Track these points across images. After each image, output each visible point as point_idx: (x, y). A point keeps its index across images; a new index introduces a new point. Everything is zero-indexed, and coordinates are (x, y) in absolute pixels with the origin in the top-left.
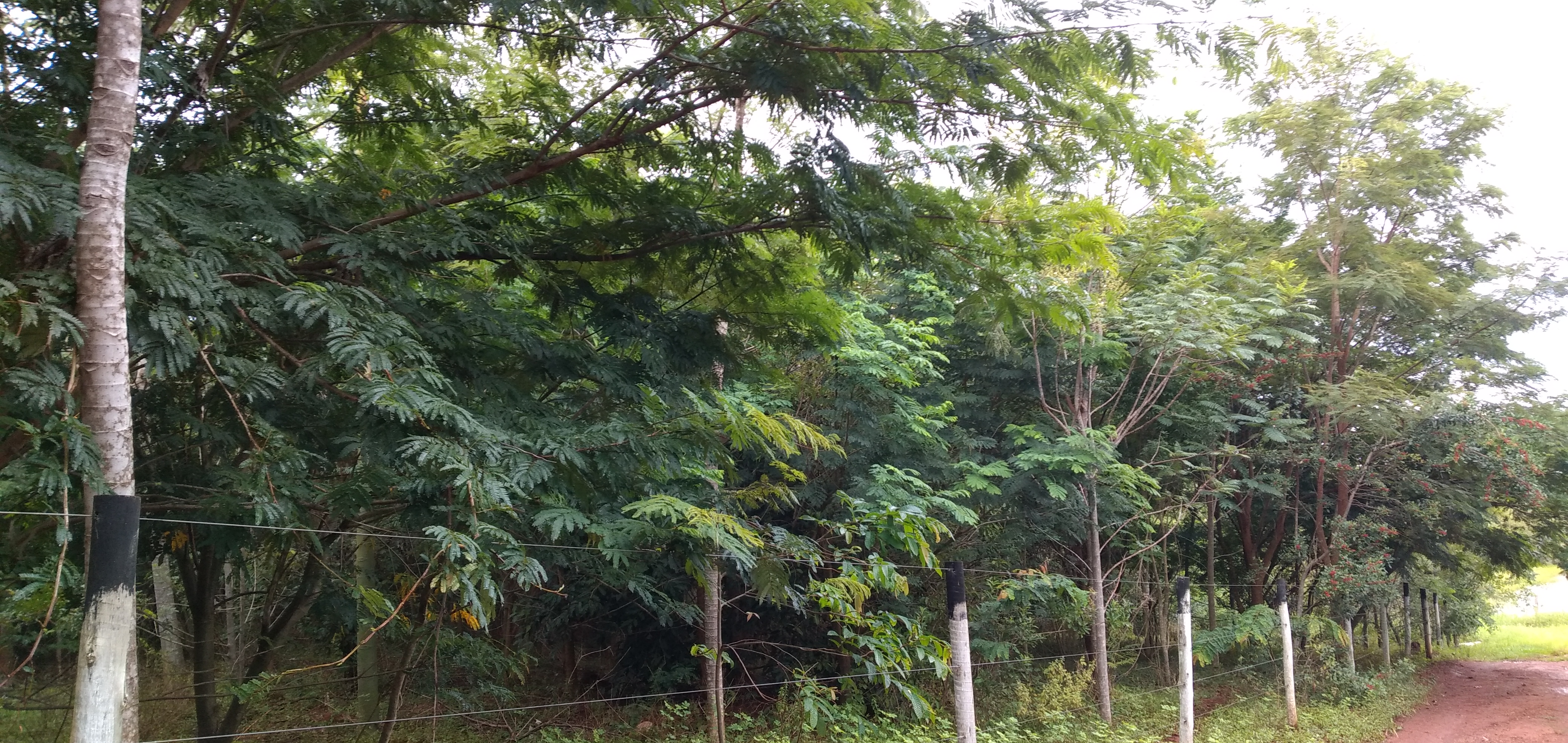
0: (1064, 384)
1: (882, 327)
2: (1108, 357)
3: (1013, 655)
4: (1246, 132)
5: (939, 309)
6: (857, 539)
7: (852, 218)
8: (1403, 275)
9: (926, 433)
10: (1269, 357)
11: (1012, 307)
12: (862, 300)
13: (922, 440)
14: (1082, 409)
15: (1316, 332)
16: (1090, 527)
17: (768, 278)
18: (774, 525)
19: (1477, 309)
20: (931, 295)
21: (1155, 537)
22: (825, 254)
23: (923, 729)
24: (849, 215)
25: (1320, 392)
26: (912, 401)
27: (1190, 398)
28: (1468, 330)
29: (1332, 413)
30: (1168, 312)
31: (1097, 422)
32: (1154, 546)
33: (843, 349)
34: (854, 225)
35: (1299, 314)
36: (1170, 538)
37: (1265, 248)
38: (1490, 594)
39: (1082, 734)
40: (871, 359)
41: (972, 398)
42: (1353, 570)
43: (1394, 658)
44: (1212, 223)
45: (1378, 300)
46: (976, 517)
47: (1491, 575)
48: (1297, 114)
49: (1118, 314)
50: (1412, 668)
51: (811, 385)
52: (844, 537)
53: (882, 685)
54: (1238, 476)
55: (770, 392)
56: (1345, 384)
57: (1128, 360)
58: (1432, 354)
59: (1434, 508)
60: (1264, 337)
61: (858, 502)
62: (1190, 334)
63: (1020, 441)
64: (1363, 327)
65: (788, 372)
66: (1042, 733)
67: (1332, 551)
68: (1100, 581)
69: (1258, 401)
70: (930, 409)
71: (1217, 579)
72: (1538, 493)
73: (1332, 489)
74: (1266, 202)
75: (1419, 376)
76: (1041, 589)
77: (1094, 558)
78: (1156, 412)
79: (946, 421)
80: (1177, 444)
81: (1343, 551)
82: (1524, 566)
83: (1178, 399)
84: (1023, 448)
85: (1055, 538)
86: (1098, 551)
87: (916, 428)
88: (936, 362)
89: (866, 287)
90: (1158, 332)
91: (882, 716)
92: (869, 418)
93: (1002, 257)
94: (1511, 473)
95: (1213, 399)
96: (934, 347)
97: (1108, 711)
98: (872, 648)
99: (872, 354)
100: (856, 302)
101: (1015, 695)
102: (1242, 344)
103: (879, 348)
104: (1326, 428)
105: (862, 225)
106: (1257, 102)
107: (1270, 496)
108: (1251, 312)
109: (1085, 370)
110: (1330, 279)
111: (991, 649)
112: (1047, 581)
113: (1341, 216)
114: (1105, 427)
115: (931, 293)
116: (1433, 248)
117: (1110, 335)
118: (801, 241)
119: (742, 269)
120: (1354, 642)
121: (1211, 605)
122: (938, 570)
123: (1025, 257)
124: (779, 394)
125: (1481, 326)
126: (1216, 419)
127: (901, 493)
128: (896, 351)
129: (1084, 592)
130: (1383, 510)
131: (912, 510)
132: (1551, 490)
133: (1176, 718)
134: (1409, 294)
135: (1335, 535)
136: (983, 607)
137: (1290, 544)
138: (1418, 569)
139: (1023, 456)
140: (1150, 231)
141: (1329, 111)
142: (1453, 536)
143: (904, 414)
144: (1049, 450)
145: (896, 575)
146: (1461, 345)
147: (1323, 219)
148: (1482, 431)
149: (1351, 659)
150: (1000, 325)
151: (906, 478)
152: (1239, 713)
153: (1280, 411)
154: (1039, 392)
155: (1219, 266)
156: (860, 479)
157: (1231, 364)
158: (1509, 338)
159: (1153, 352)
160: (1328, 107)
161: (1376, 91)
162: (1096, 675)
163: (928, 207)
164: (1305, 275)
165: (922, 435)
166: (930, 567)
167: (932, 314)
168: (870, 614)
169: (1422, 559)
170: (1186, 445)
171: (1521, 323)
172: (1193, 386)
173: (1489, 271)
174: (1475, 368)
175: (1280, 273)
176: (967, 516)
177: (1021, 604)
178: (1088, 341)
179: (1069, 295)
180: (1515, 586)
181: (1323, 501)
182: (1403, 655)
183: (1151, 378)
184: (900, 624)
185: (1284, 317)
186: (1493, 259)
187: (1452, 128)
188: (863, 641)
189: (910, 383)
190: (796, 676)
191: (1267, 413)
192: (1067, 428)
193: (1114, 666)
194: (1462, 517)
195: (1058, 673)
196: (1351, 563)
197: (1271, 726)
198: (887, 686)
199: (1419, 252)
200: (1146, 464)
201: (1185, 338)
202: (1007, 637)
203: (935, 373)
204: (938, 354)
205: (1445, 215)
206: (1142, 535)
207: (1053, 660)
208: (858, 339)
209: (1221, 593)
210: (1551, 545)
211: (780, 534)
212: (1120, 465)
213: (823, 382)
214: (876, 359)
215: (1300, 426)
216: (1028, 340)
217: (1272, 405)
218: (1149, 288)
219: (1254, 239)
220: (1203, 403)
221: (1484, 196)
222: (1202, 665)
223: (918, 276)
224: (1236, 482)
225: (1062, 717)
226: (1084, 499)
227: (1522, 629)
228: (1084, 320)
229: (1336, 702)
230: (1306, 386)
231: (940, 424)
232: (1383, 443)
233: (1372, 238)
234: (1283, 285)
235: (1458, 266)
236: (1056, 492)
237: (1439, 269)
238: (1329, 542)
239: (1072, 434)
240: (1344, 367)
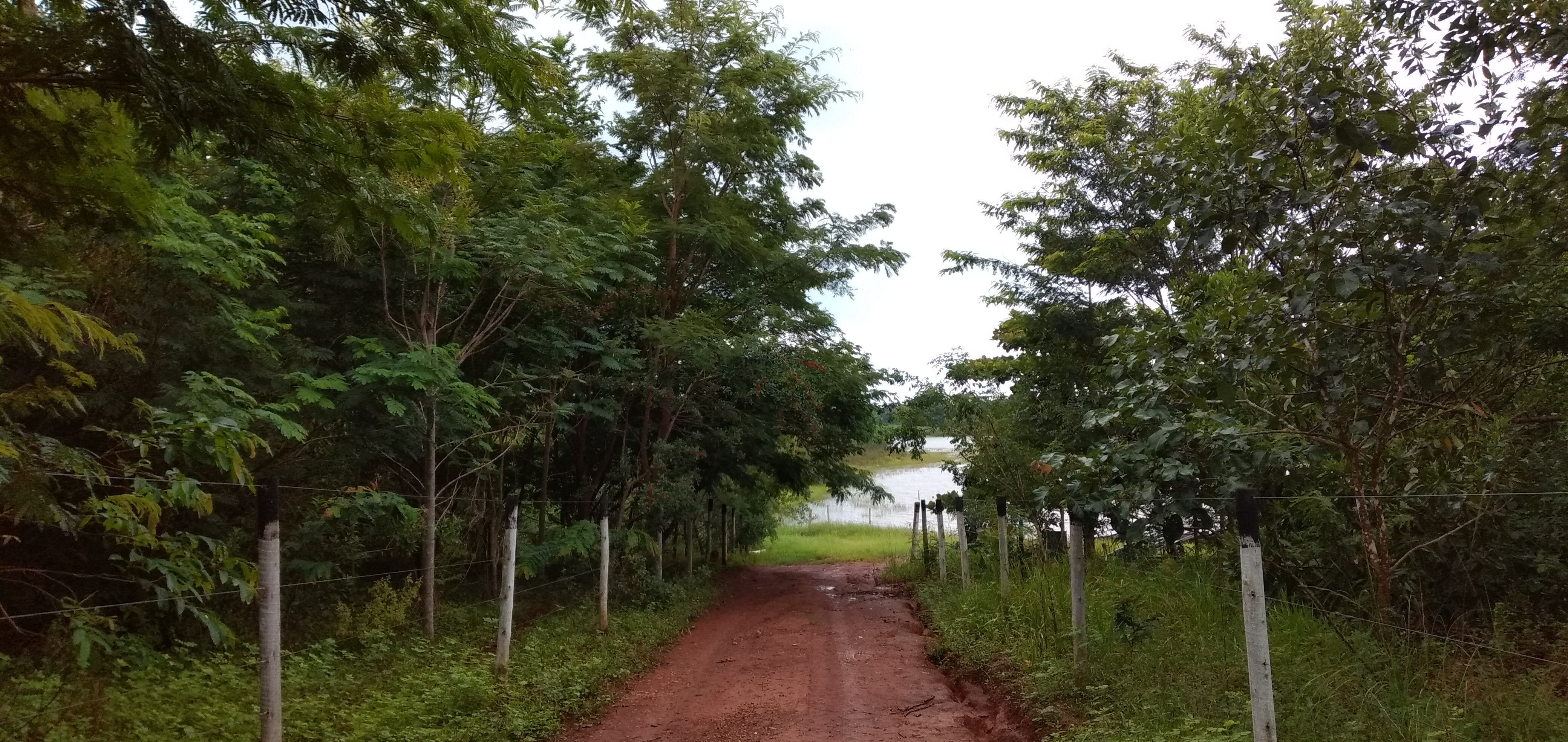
0: (411, 298)
1: (208, 218)
2: (458, 274)
3: (335, 574)
4: (609, 71)
5: (278, 205)
6: (155, 453)
7: (170, 88)
8: (730, 228)
9: (253, 340)
10: (611, 290)
11: (354, 212)
12: (187, 185)
13: (248, 347)
14: (428, 327)
15: (655, 271)
16: (427, 445)
17: (58, 142)
18: (42, 434)
19: (785, 264)
20: (271, 189)
21: (492, 456)
22: (136, 125)
23: (226, 657)
24: (166, 83)
25: (654, 326)
26: (239, 304)
27: (536, 323)
28: (776, 282)
29: (663, 346)
30: (519, 237)
31: (442, 341)
32: (490, 464)
33: (157, 238)
34: (171, 97)
35: (639, 253)
36: (508, 457)
37: (617, 186)
38: (776, 509)
39: (402, 650)
40: (192, 252)
41: (310, 306)
42: (667, 487)
43: (696, 564)
44: (570, 154)
45: (708, 247)
46: (306, 433)
47: (778, 493)
48: (655, 62)
49: (468, 231)
50: (708, 573)
51: (115, 275)
52: (138, 450)
53: (175, 613)
54: (576, 400)
55: (59, 279)
56: (676, 321)
57: (478, 280)
58: (747, 300)
59: (738, 434)
60: (607, 271)
61: (159, 412)
62: (539, 260)
63: (360, 354)
64: (694, 271)
65: (85, 259)
66: (361, 653)
67: (652, 471)
68: (433, 499)
69: (599, 331)
70: (261, 314)
71: (551, 497)
72: (817, 425)
73: (658, 415)
74: (621, 143)
75: (736, 319)
76: (371, 507)
77: (430, 476)
78: (504, 333)
79: (278, 328)
80: (519, 366)
81: (662, 471)
82: (803, 485)
83: (526, 322)
84: (362, 361)
85: (391, 456)
86: (433, 469)
87: (242, 333)
88: (271, 263)
89: (194, 170)
90: (508, 255)
91: (180, 646)
92: (186, 319)
93: (347, 156)
94: (797, 406)
95: (558, 325)
96: (269, 246)
97: (432, 627)
98: (164, 571)
99: (192, 246)
100: (178, 186)
101: (335, 616)
102: (587, 275)
103: (202, 241)
104: (657, 359)
105: (181, 97)
106: (621, 45)
107: (603, 419)
108: (598, 245)
109: (434, 287)
110: (670, 223)
111: (311, 570)
112: (377, 498)
113: (685, 166)
114: (449, 345)
115: (270, 186)
116: (756, 206)
117: (461, 253)
118: (102, 104)
119: (23, 128)
120: (664, 552)
121: (541, 522)
122: (252, 487)
123: (372, 160)
124: (71, 283)
125: (787, 280)
126: (559, 344)
127: (219, 404)
128: (224, 246)
129: (415, 510)
130: (698, 435)
131: (225, 422)
132: (827, 422)
133: (495, 630)
134: (733, 245)
135: (655, 456)
136: (306, 527)
137: (617, 464)
138: (722, 486)
139: (362, 369)
140: (507, 154)
141: (683, 66)
142: (751, 459)
143: (230, 317)
144: (390, 364)
145: (198, 493)
146: (771, 295)
147: (669, 167)
148: (779, 370)
149: (660, 567)
150: (341, 230)
151: (226, 387)
152: (557, 621)
153: (618, 340)
154: (383, 304)
155: (573, 198)
156: (170, 387)
157: (576, 293)
158: (807, 293)
159: (503, 274)
160: (682, 61)
161: (723, 55)
162: (423, 591)
163: (265, 89)
164: (649, 217)
165: (249, 342)
166: (242, 484)
167: (269, 210)
168: (165, 535)
169: (726, 479)
170: (529, 367)
171: (819, 281)
172: (541, 311)
173: (797, 232)
174: (779, 315)
175: (627, 212)
176: (295, 431)
177: (347, 523)
178: (438, 256)
179: (418, 206)
180: (796, 502)
181: (649, 425)
182: (703, 562)
183: (500, 299)
184: (203, 546)
185: (626, 254)
186: (801, 223)
187: (780, 100)
188: (152, 564)
189: (238, 284)
190: (65, 606)
191: (605, 342)
192: (411, 344)
193: (440, 581)
194: (760, 443)
195: (383, 592)
196: (666, 481)
197: (585, 631)
198: (180, 612)
199: (746, 208)
200: (488, 385)
201: (533, 265)
202: (329, 556)
203: (268, 275)
204: (273, 254)
205: (767, 178)
206: (480, 453)
207: (379, 578)
208: (176, 228)
209: (553, 510)
210: (823, 467)
211: (48, 445)
212: (461, 384)
213: (129, 273)
214: (198, 253)
215: (634, 356)
216: (375, 249)
217: (612, 335)
218: (504, 211)
219: (607, 176)
220: (548, 328)
221: (799, 166)
222: (527, 578)
223: (256, 166)
224: (571, 405)
225: (381, 635)
226: (424, 417)
227: (798, 538)
228: (432, 233)
229: (643, 607)
230: (642, 320)
231: (271, 331)
232: (702, 376)
233: (708, 190)
234: (628, 223)
235: (774, 225)
236: (395, 408)
237: (761, 227)
238: (650, 462)
239: (416, 350)
240: (677, 305)
